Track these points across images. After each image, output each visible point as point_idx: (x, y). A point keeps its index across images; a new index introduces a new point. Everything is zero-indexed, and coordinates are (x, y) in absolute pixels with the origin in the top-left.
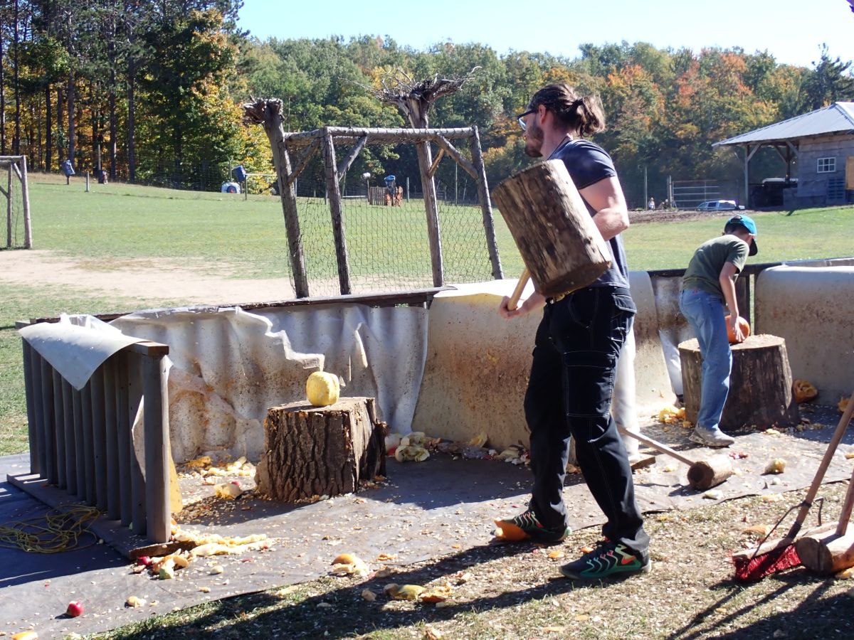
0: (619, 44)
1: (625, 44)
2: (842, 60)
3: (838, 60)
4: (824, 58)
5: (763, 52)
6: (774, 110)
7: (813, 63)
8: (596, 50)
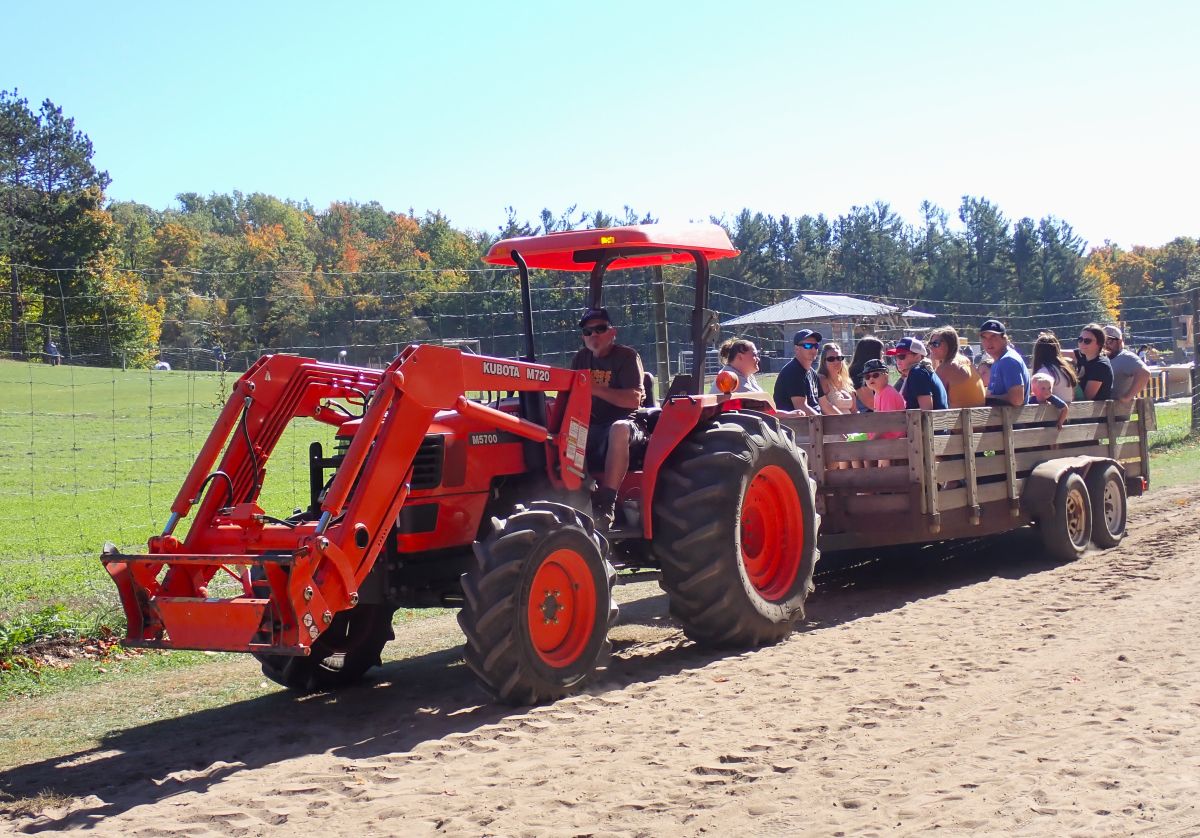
0: (231, 195)
1: (237, 194)
2: (531, 226)
3: (527, 225)
4: (511, 223)
5: (436, 213)
6: (464, 279)
7: (500, 228)
8: (200, 200)
